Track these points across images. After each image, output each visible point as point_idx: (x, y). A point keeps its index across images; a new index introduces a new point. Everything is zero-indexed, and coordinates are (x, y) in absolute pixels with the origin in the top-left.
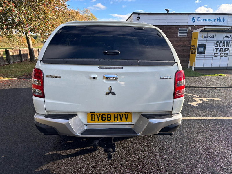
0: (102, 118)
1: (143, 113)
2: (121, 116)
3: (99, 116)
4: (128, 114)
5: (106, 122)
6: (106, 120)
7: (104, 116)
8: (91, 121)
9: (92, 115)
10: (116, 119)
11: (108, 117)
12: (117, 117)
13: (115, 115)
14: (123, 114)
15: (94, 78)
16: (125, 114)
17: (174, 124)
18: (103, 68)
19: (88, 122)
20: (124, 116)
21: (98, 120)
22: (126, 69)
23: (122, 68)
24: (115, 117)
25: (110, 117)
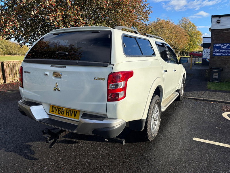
0: (59, 111)
1: (85, 113)
2: (72, 111)
3: (57, 109)
4: (77, 112)
5: (60, 115)
6: (61, 114)
7: (60, 110)
8: (52, 112)
9: (53, 107)
10: (67, 114)
11: (62, 111)
12: (68, 113)
13: (67, 110)
14: (73, 111)
15: (46, 74)
16: (75, 111)
17: (104, 128)
18: (54, 66)
19: (49, 113)
20: (73, 113)
21: (56, 113)
22: (69, 68)
23: (65, 67)
24: (67, 112)
25: (64, 112)
